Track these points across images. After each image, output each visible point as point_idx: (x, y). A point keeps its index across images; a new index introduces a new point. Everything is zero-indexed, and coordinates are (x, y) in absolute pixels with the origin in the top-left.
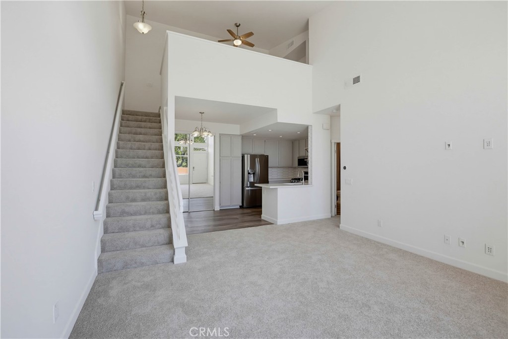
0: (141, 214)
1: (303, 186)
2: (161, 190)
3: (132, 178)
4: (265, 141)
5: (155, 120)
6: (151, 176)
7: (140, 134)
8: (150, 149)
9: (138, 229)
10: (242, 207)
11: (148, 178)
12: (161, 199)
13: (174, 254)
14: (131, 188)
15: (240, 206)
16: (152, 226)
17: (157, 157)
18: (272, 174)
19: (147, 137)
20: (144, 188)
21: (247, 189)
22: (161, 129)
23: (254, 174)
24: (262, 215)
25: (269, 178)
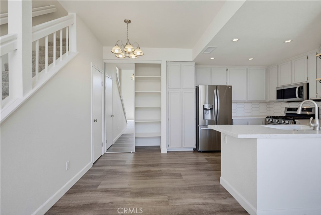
4: (227, 69)
10: (196, 150)
15: (194, 149)
18: (237, 111)
23: (211, 109)
24: (220, 177)
25: (233, 115)
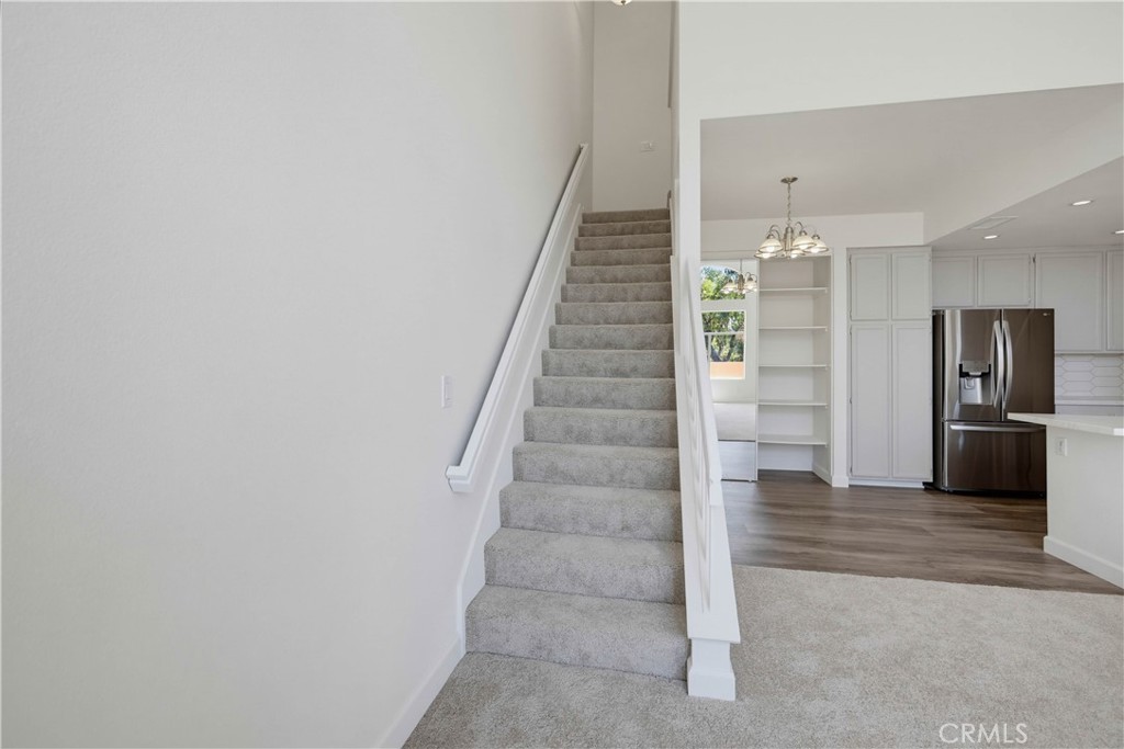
0: (598, 484)
2: (658, 415)
3: (588, 376)
4: (1033, 259)
5: (656, 225)
6: (635, 370)
7: (618, 263)
8: (638, 299)
9: (585, 528)
10: (932, 487)
11: (627, 376)
12: (656, 444)
13: (689, 653)
14: (581, 403)
15: (925, 483)
16: (626, 528)
17: (655, 319)
19: (632, 270)
20: (614, 405)
21: (953, 427)
22: (670, 246)
23: (985, 376)
24: (1045, 538)
25: (1056, 394)
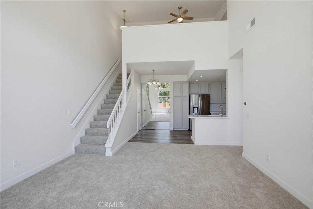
1: (222, 117)
4: (209, 84)
13: (106, 151)
15: (188, 129)
23: (198, 108)
